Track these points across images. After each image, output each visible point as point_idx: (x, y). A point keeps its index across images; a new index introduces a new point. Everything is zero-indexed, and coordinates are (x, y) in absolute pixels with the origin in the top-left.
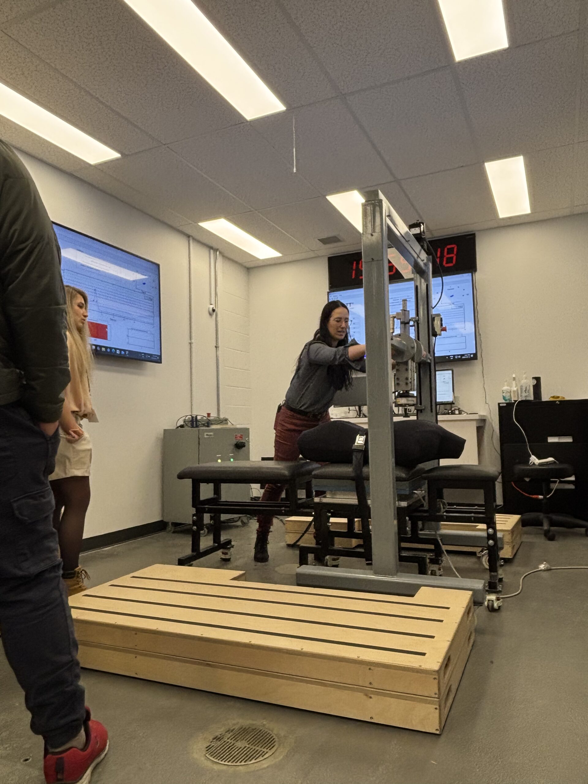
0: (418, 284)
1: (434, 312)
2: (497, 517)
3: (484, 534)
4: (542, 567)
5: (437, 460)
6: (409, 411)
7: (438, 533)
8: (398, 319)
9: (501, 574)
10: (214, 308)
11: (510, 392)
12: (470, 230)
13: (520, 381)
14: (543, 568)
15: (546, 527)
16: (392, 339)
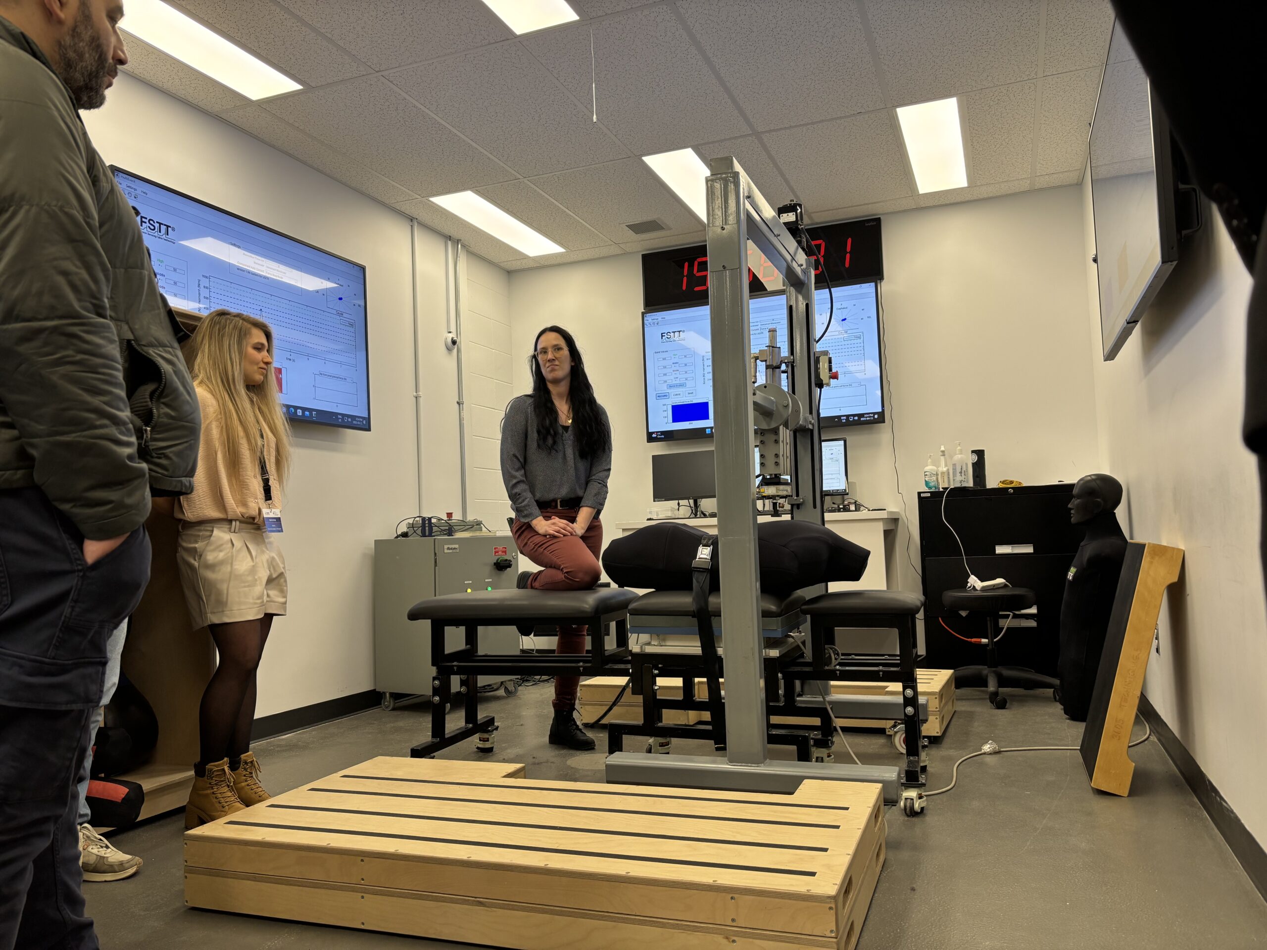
0: (793, 303)
1: (818, 347)
2: (918, 673)
3: (900, 699)
4: (987, 748)
5: (823, 584)
6: (780, 507)
7: (828, 698)
8: (762, 361)
9: (925, 758)
10: (455, 339)
11: (937, 475)
12: (874, 212)
13: (951, 457)
14: (989, 750)
15: (992, 687)
16: (754, 394)
